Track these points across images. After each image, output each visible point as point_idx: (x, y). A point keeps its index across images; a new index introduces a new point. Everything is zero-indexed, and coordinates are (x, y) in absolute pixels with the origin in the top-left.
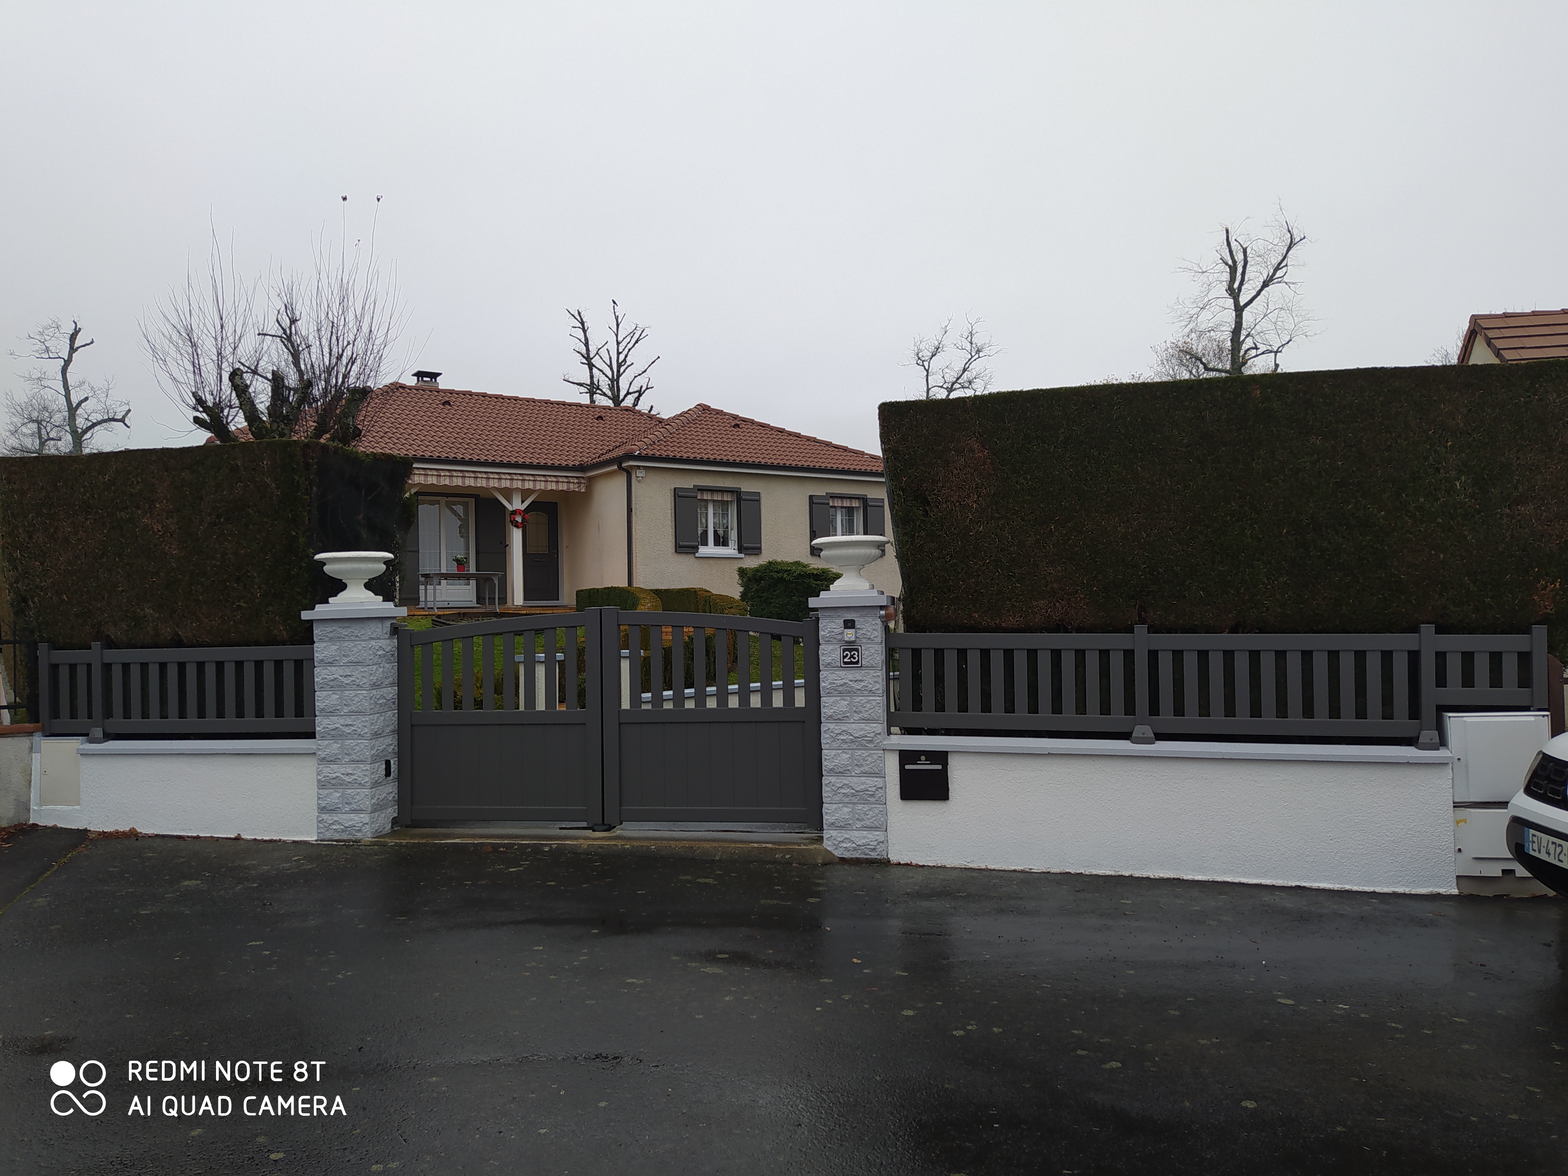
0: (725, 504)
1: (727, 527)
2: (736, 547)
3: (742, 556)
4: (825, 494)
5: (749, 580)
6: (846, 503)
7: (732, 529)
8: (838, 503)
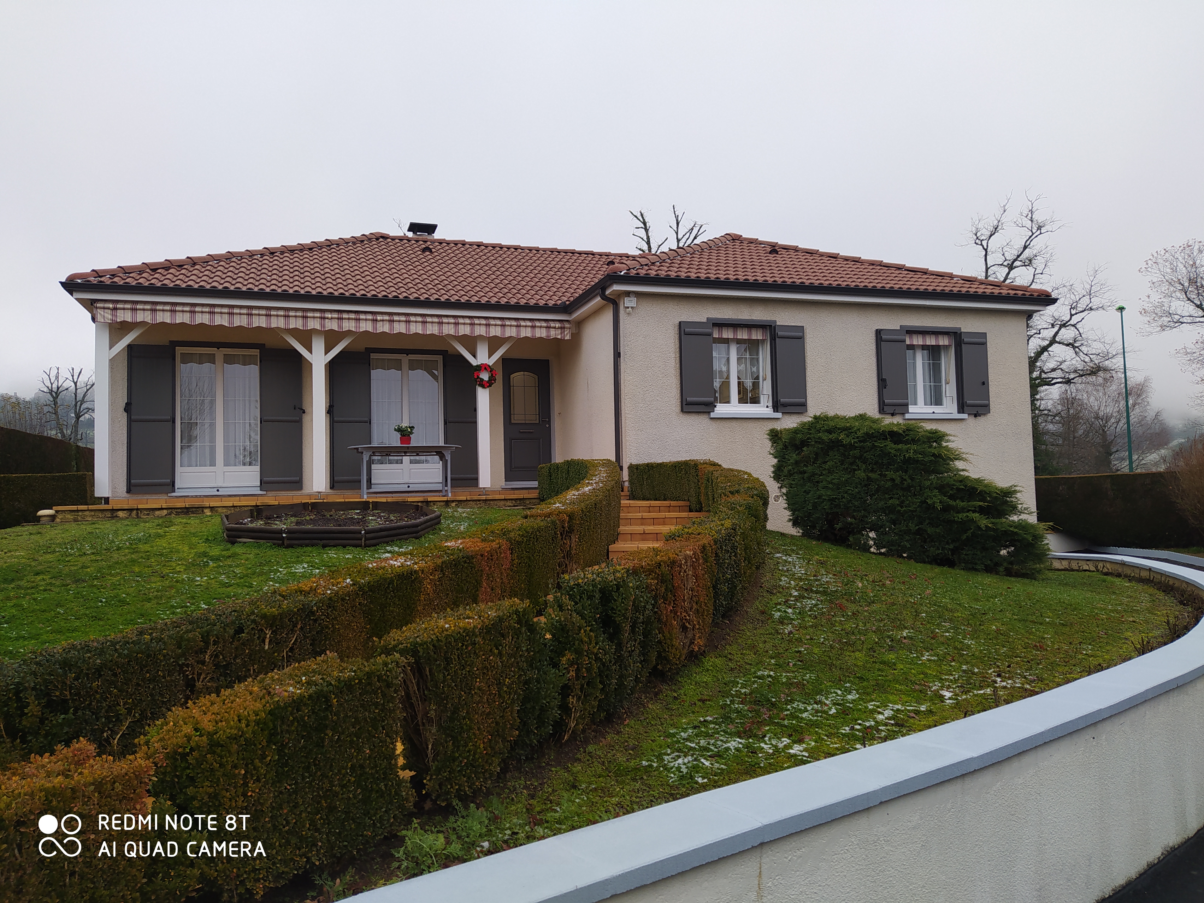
0: (752, 346)
1: (757, 378)
2: (770, 404)
3: (779, 415)
4: (899, 328)
5: (786, 447)
6: (931, 341)
7: (764, 379)
8: (918, 341)
